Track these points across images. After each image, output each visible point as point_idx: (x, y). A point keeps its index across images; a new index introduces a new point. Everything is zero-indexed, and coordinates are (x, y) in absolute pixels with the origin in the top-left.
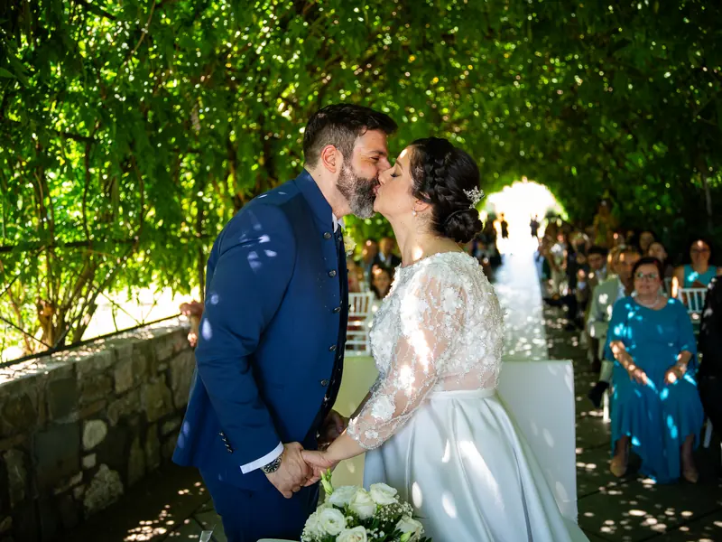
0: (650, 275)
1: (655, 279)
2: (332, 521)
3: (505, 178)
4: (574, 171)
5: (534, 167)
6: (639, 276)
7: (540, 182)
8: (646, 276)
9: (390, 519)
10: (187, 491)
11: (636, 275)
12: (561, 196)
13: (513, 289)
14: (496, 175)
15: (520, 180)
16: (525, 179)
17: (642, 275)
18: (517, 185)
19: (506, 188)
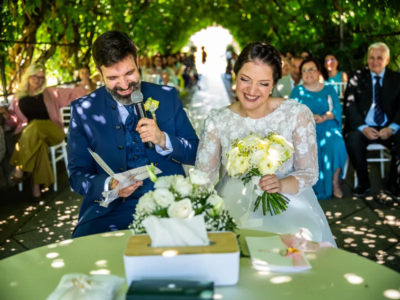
0: (311, 69)
1: (315, 71)
2: (164, 197)
3: (202, 24)
4: (249, 16)
5: (222, 15)
6: (304, 71)
7: (225, 26)
8: (309, 71)
9: (202, 196)
10: (4, 222)
11: (302, 71)
12: (238, 36)
13: (210, 93)
14: (197, 20)
15: (212, 25)
16: (215, 23)
17: (306, 71)
18: (209, 29)
19: (203, 30)
